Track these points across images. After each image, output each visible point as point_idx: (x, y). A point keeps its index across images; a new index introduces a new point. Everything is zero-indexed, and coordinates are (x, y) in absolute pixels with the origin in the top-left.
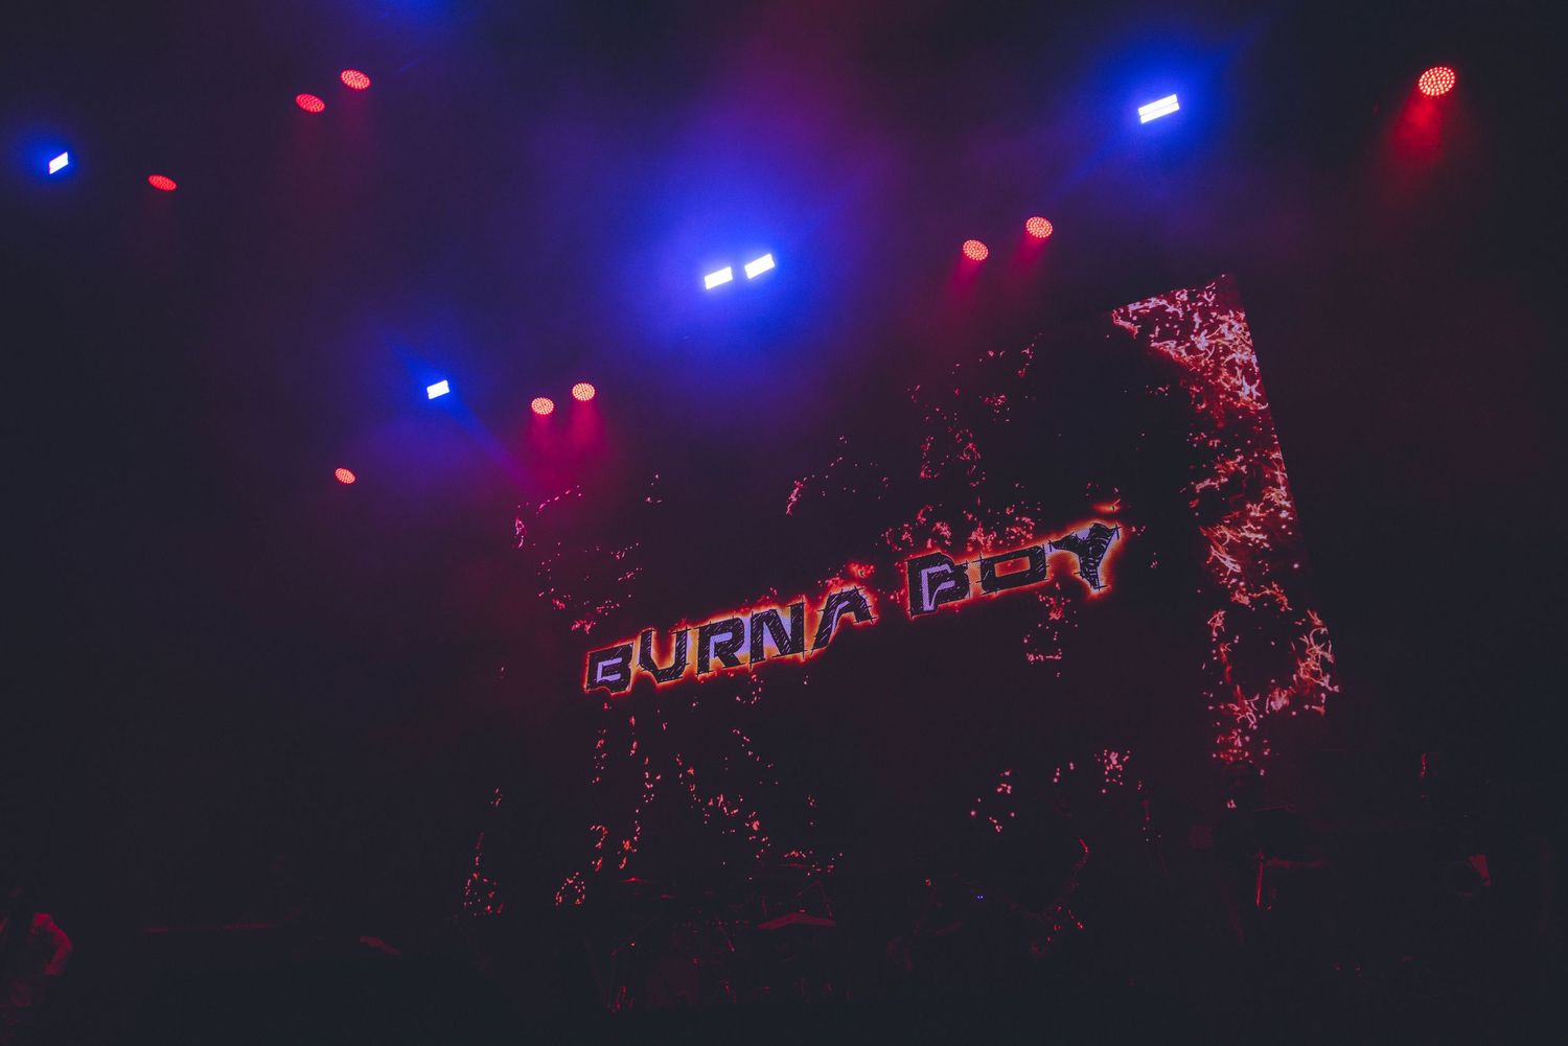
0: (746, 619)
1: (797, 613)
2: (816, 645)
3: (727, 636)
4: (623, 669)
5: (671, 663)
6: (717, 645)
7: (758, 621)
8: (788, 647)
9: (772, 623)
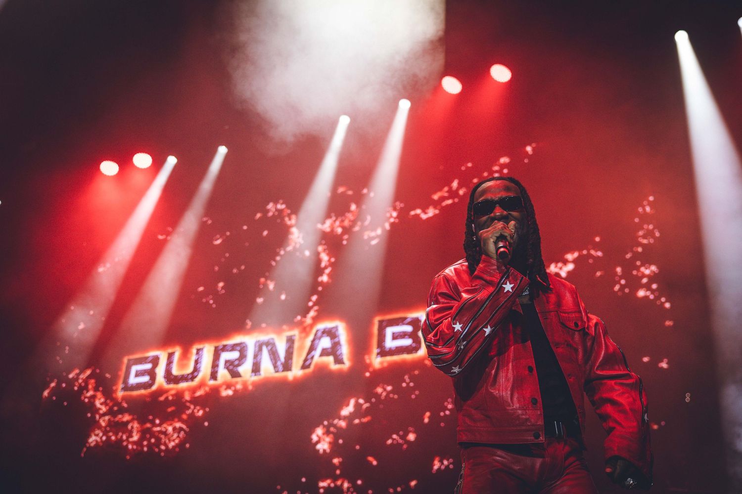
0: (250, 341)
1: (290, 341)
2: (304, 367)
3: (234, 355)
4: (152, 374)
5: (190, 369)
6: (226, 362)
7: (260, 346)
8: (281, 368)
9: (269, 348)
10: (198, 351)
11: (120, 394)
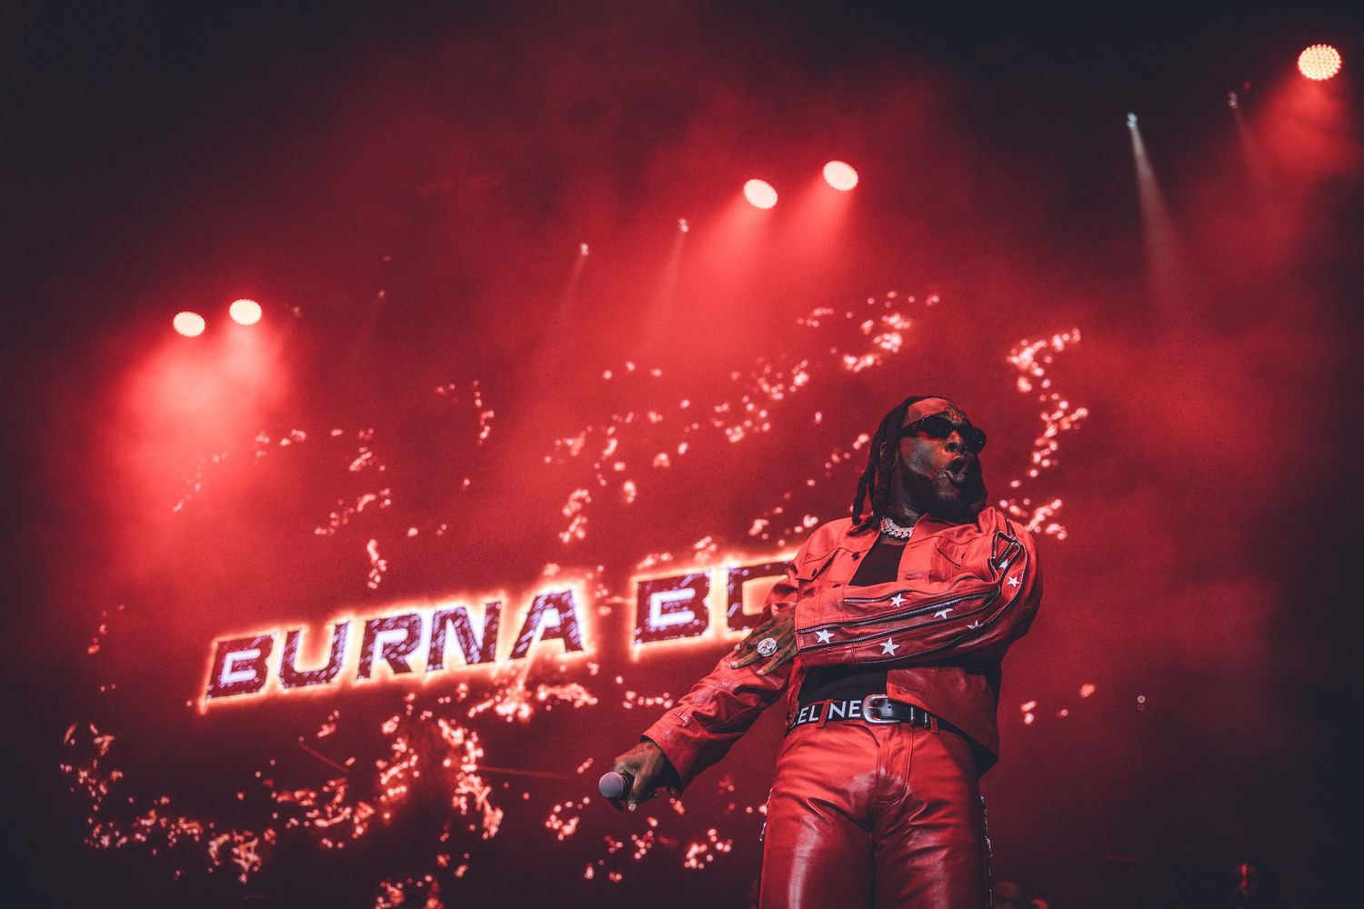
1: (493, 611)
2: (516, 655)
3: (400, 635)
4: (260, 666)
5: (324, 662)
6: (386, 646)
7: (442, 621)
8: (476, 657)
9: (458, 623)
10: (339, 628)
11: (205, 703)
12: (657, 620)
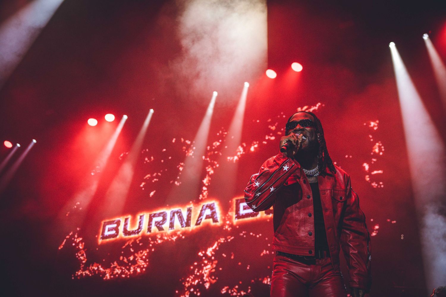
0: (168, 212)
1: (189, 210)
2: (197, 224)
3: (160, 219)
4: (117, 229)
5: (136, 228)
6: (156, 222)
7: (173, 214)
8: (185, 225)
9: (178, 214)
11: (100, 241)
12: (242, 212)
